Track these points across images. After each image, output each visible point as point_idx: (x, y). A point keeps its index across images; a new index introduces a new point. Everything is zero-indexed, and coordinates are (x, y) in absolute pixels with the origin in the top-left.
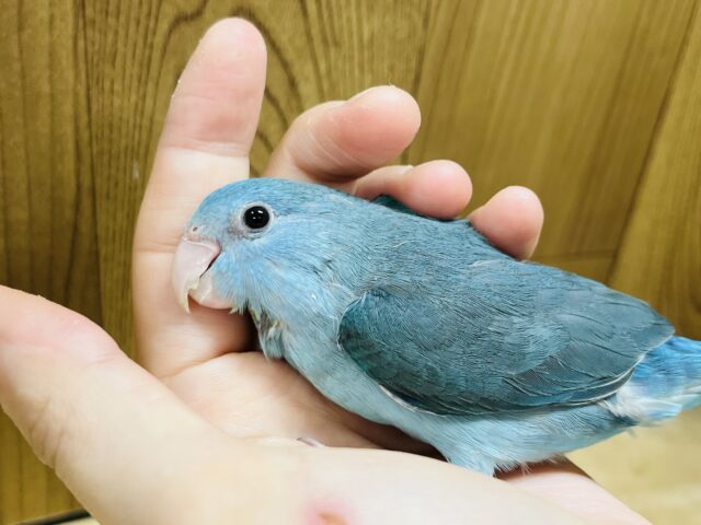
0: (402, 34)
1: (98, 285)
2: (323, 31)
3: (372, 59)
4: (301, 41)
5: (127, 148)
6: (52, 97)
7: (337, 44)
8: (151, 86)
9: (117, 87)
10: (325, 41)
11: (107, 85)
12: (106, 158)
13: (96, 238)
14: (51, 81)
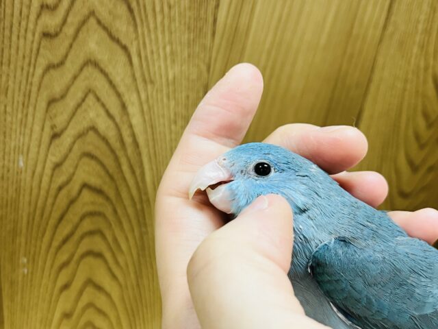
0: (194, 76)
2: (143, 75)
3: (174, 91)
4: (129, 81)
5: (15, 147)
7: (152, 82)
8: (31, 109)
9: (9, 109)
10: (144, 81)
11: (2, 108)
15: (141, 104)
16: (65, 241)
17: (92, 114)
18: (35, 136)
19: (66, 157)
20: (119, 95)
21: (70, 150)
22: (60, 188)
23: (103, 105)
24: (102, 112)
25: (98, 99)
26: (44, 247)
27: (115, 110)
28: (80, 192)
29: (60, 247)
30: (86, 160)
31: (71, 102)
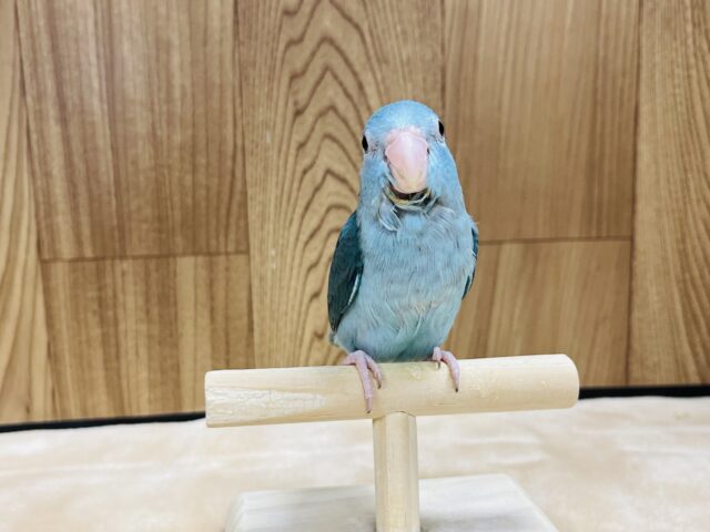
0: (429, 56)
1: (246, 216)
2: (376, 54)
3: (410, 72)
4: (364, 59)
5: (263, 121)
6: (221, 86)
7: (386, 62)
8: (275, 84)
9: (257, 82)
10: (378, 60)
11: (251, 81)
12: (250, 128)
13: (245, 183)
14: (221, 77)
15: (377, 84)
16: (312, 236)
17: (330, 93)
18: (280, 111)
19: (308, 138)
20: (355, 74)
21: (312, 129)
22: (305, 172)
23: (341, 84)
24: (340, 90)
25: (336, 77)
26: (292, 239)
27: (353, 90)
28: (324, 179)
29: (307, 243)
30: (328, 142)
31: (311, 78)
